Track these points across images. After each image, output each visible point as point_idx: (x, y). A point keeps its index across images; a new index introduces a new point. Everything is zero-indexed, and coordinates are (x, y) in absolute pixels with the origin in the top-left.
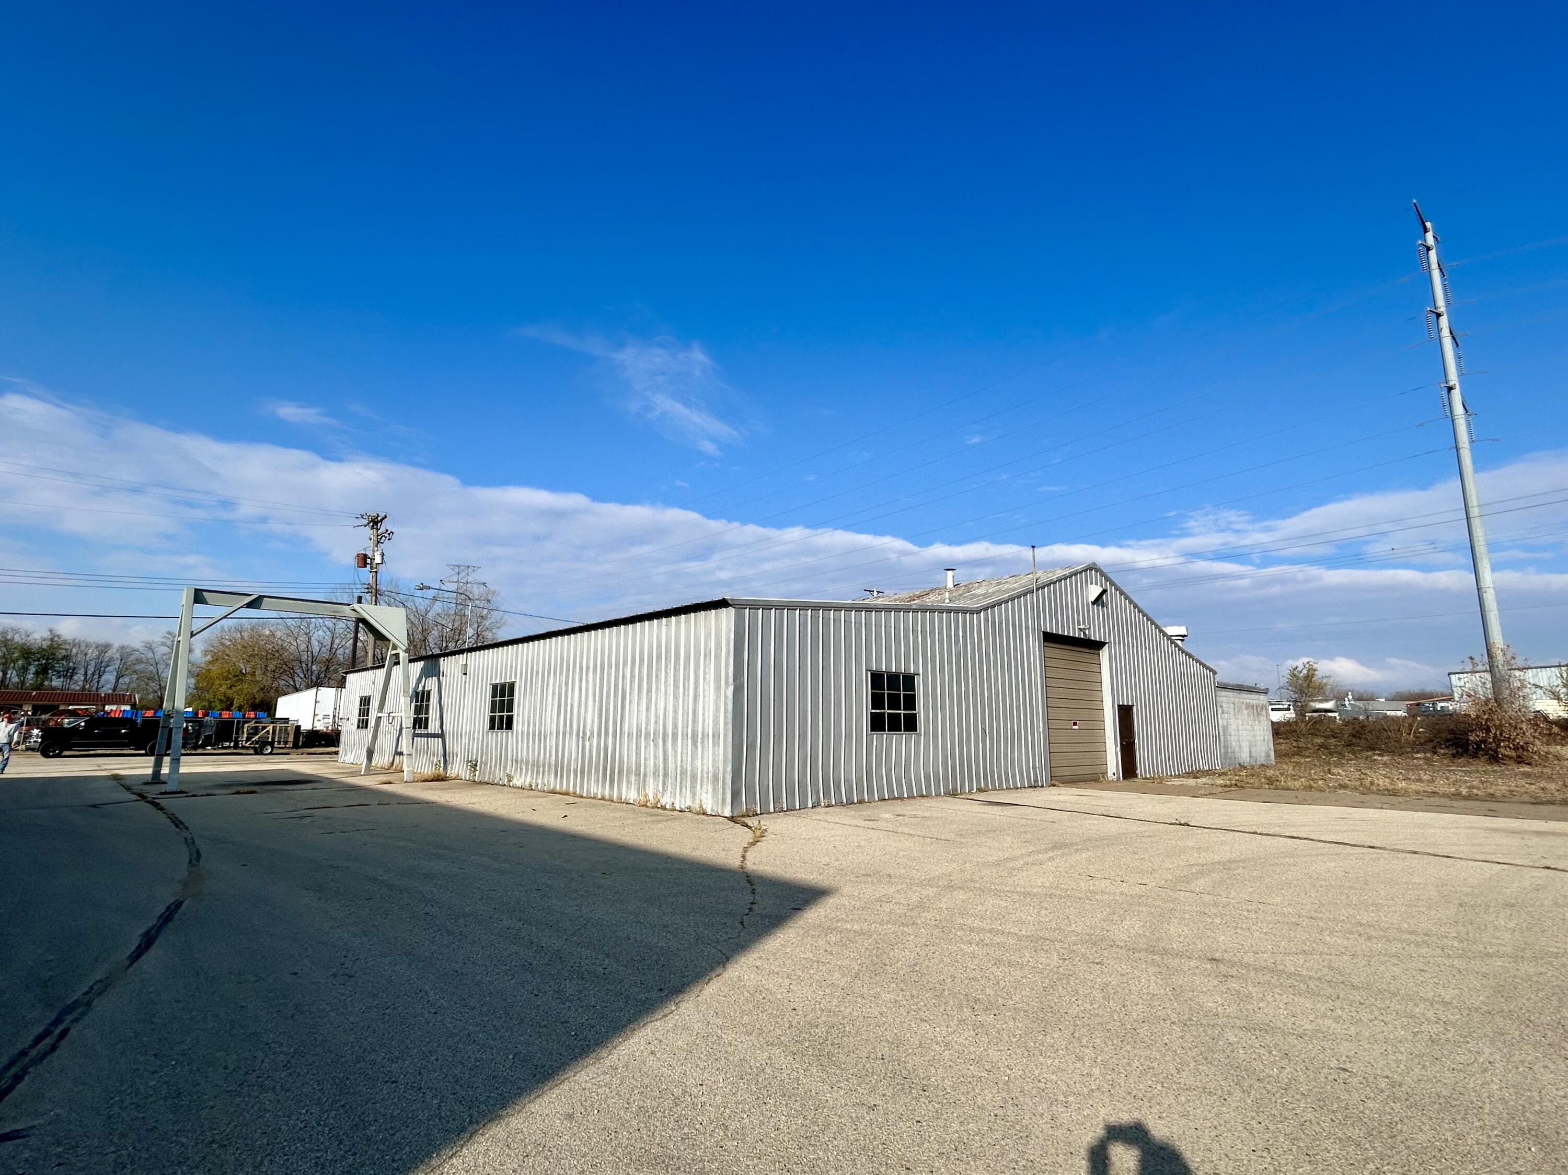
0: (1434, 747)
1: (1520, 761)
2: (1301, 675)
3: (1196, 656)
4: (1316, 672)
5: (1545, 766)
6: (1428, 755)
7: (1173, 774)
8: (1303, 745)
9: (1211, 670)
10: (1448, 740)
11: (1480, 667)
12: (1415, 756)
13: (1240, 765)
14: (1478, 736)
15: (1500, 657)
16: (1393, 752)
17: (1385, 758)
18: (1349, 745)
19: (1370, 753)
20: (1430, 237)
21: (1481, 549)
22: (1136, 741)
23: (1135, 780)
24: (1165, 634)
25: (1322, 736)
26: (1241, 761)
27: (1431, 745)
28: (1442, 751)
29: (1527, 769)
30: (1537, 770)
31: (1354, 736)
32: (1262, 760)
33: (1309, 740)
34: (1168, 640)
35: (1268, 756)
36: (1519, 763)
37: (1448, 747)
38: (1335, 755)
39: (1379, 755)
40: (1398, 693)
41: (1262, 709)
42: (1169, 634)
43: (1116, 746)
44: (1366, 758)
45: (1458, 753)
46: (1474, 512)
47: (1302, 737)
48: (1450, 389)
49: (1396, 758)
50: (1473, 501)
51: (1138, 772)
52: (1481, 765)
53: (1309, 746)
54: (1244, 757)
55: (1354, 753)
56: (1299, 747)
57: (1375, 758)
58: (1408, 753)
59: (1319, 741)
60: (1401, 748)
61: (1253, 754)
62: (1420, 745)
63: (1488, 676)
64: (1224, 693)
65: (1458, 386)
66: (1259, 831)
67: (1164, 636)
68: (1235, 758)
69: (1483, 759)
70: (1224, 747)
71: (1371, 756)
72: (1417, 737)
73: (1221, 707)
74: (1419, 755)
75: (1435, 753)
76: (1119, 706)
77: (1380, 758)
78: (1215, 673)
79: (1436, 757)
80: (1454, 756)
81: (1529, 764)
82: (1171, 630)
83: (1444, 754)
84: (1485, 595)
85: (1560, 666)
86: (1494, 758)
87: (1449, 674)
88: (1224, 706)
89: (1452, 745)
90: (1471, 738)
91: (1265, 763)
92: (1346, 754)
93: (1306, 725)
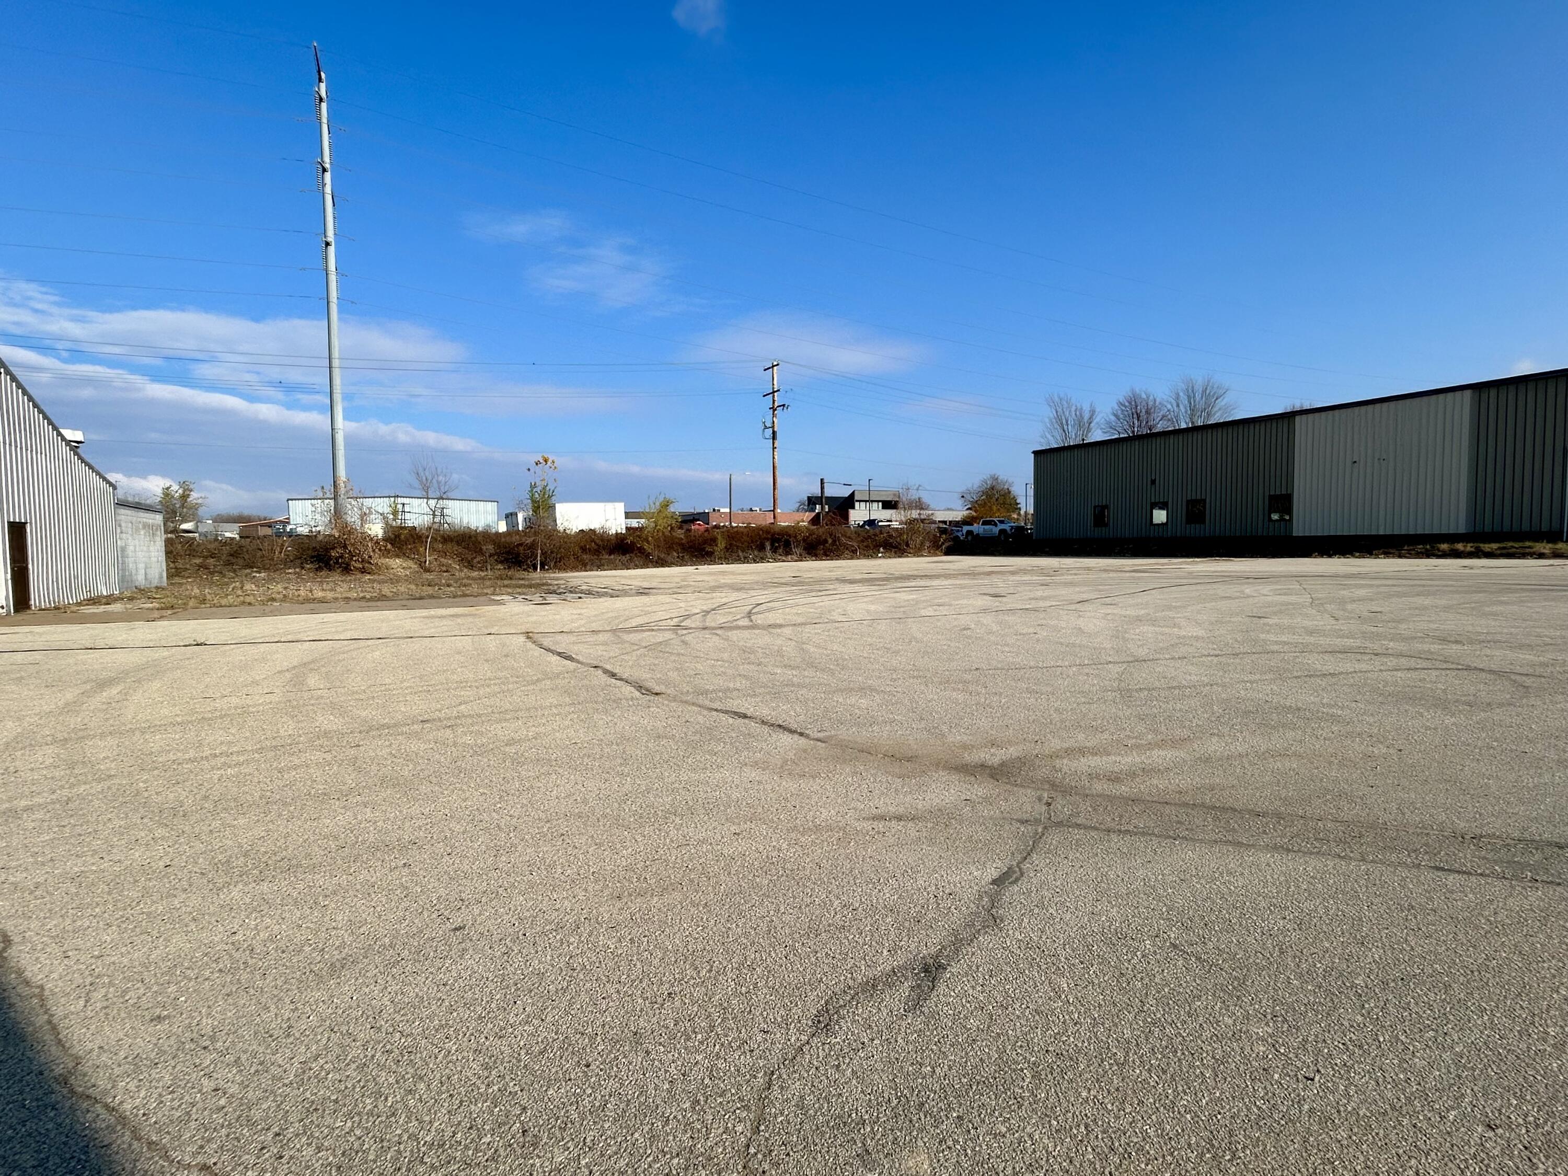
0: (302, 563)
1: (363, 571)
2: (178, 494)
3: (97, 467)
4: (192, 493)
5: (379, 574)
6: (297, 570)
7: (71, 602)
8: (181, 566)
9: (111, 484)
10: (312, 557)
11: (328, 495)
12: (287, 571)
13: (136, 588)
14: (338, 552)
15: (342, 490)
16: (268, 569)
17: (263, 575)
18: (228, 563)
19: (248, 571)
20: (323, 86)
21: (338, 397)
22: (30, 566)
23: (29, 612)
24: (63, 439)
25: (200, 557)
26: (137, 584)
27: (299, 561)
28: (308, 566)
29: (368, 577)
30: (376, 577)
31: (232, 555)
32: (155, 583)
33: (187, 561)
34: (66, 446)
35: (161, 577)
36: (363, 573)
37: (312, 562)
38: (216, 574)
39: (256, 572)
41: (157, 529)
42: (69, 437)
43: (6, 573)
44: (246, 576)
45: (320, 567)
46: (336, 363)
47: (179, 558)
48: (327, 244)
49: (272, 574)
50: (336, 353)
51: (32, 602)
52: (336, 576)
53: (188, 566)
54: (140, 580)
55: (235, 571)
56: (176, 568)
57: (254, 574)
58: (281, 569)
59: (198, 561)
60: (275, 565)
61: (149, 576)
62: (288, 562)
63: (332, 502)
64: (122, 511)
65: (333, 244)
67: (62, 440)
68: (132, 581)
69: (338, 571)
70: (122, 570)
71: (250, 574)
72: (288, 555)
73: (120, 526)
74: (290, 571)
75: (303, 568)
76: (9, 522)
77: (258, 575)
78: (115, 488)
79: (304, 572)
80: (317, 570)
81: (369, 573)
82: (69, 434)
83: (309, 569)
84: (337, 435)
85: (389, 497)
86: (346, 569)
87: (288, 500)
88: (123, 525)
89: (315, 561)
90: (333, 554)
91: (159, 585)
92: (227, 573)
93: (182, 546)
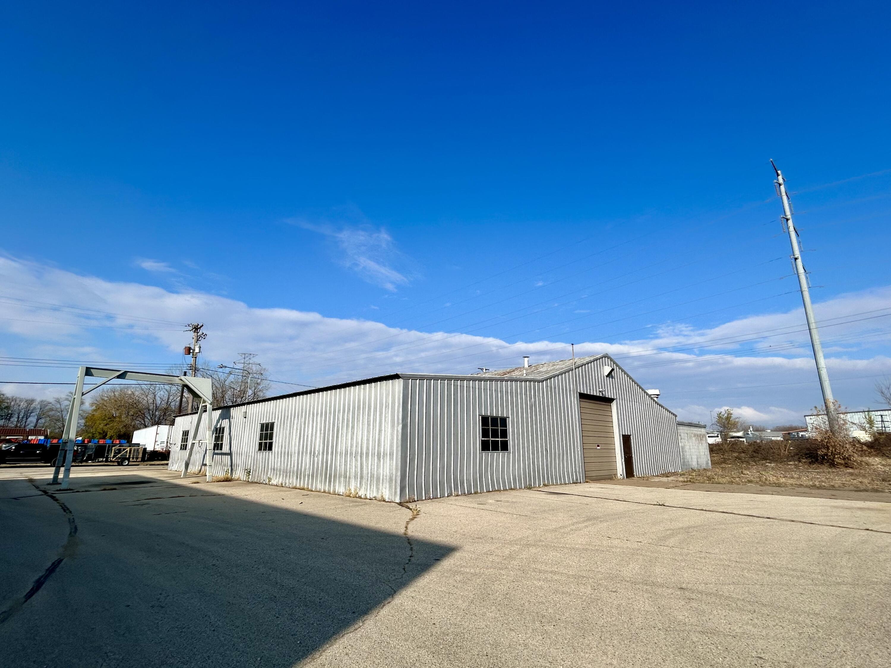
0: (799, 458)
1: (847, 466)
2: (724, 417)
3: (665, 406)
4: (732, 415)
5: (861, 469)
6: (796, 463)
7: (655, 475)
8: (727, 457)
9: (674, 414)
10: (807, 454)
11: (822, 412)
12: (789, 463)
13: (692, 469)
14: (823, 452)
15: (831, 407)
16: (777, 461)
17: (773, 465)
18: (752, 457)
19: (764, 462)
20: (780, 178)
21: (818, 347)
22: (633, 456)
23: (633, 478)
24: (647, 394)
25: (737, 452)
26: (693, 467)
27: (797, 457)
28: (804, 460)
29: (851, 470)
30: (856, 471)
31: (754, 452)
32: (704, 466)
33: (730, 454)
34: (649, 397)
35: (707, 463)
36: (846, 467)
37: (806, 458)
38: (745, 463)
39: (769, 463)
40: (777, 427)
41: (703, 437)
42: (650, 393)
43: (622, 458)
44: (762, 465)
45: (812, 461)
46: (813, 326)
47: (726, 452)
48: (796, 259)
49: (779, 464)
50: (812, 320)
51: (635, 474)
52: (825, 468)
53: (730, 457)
54: (694, 464)
55: (755, 462)
56: (724, 458)
57: (767, 464)
58: (785, 461)
59: (735, 454)
60: (781, 459)
61: (699, 463)
62: (791, 457)
63: (826, 417)
64: (681, 428)
65: (800, 258)
66: (704, 509)
67: (647, 395)
68: (689, 465)
69: (826, 465)
70: (683, 459)
71: (765, 464)
72: (790, 453)
73: (680, 435)
74: (791, 463)
75: (800, 461)
76: (623, 435)
77: (769, 465)
78: (676, 416)
79: (801, 464)
80: (810, 463)
81: (852, 468)
82: (650, 392)
83: (805, 462)
84: (821, 372)
85: (864, 412)
86: (833, 465)
87: (805, 416)
88: (682, 435)
89: (809, 457)
90: (819, 453)
91: (705, 468)
92: (751, 462)
93: (727, 446)
